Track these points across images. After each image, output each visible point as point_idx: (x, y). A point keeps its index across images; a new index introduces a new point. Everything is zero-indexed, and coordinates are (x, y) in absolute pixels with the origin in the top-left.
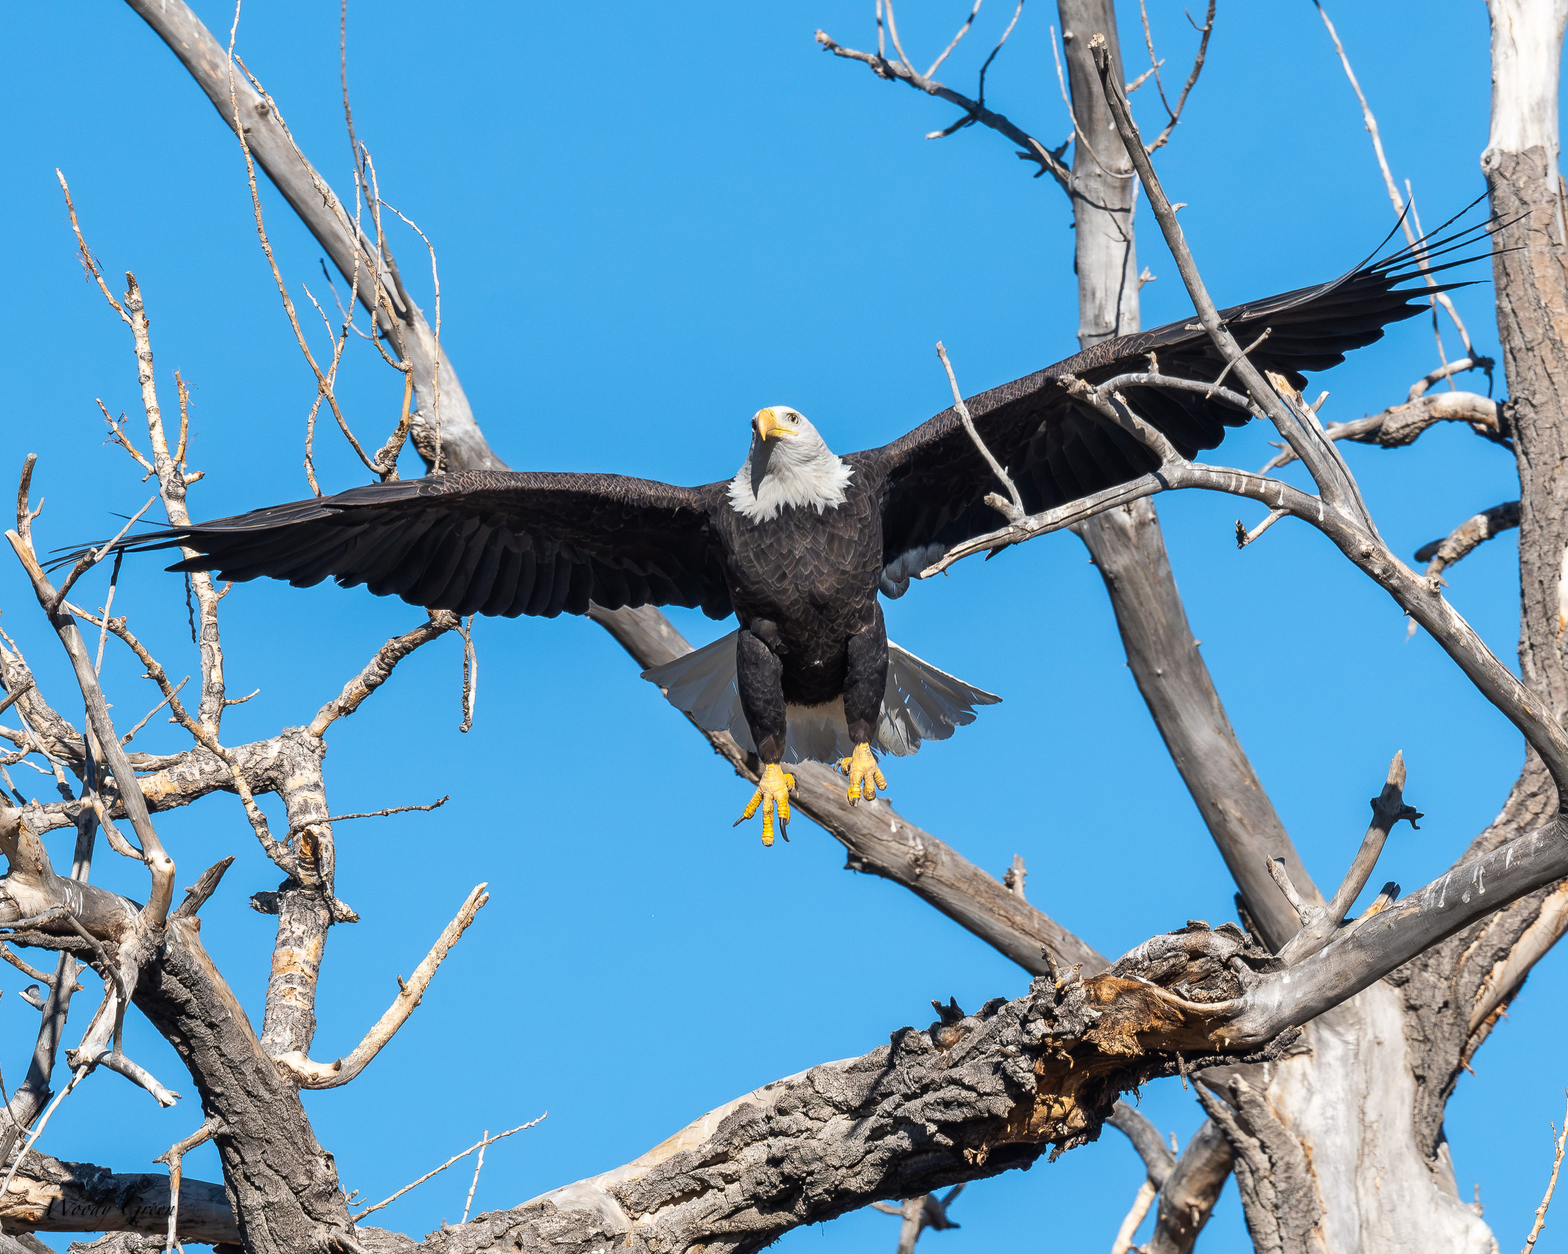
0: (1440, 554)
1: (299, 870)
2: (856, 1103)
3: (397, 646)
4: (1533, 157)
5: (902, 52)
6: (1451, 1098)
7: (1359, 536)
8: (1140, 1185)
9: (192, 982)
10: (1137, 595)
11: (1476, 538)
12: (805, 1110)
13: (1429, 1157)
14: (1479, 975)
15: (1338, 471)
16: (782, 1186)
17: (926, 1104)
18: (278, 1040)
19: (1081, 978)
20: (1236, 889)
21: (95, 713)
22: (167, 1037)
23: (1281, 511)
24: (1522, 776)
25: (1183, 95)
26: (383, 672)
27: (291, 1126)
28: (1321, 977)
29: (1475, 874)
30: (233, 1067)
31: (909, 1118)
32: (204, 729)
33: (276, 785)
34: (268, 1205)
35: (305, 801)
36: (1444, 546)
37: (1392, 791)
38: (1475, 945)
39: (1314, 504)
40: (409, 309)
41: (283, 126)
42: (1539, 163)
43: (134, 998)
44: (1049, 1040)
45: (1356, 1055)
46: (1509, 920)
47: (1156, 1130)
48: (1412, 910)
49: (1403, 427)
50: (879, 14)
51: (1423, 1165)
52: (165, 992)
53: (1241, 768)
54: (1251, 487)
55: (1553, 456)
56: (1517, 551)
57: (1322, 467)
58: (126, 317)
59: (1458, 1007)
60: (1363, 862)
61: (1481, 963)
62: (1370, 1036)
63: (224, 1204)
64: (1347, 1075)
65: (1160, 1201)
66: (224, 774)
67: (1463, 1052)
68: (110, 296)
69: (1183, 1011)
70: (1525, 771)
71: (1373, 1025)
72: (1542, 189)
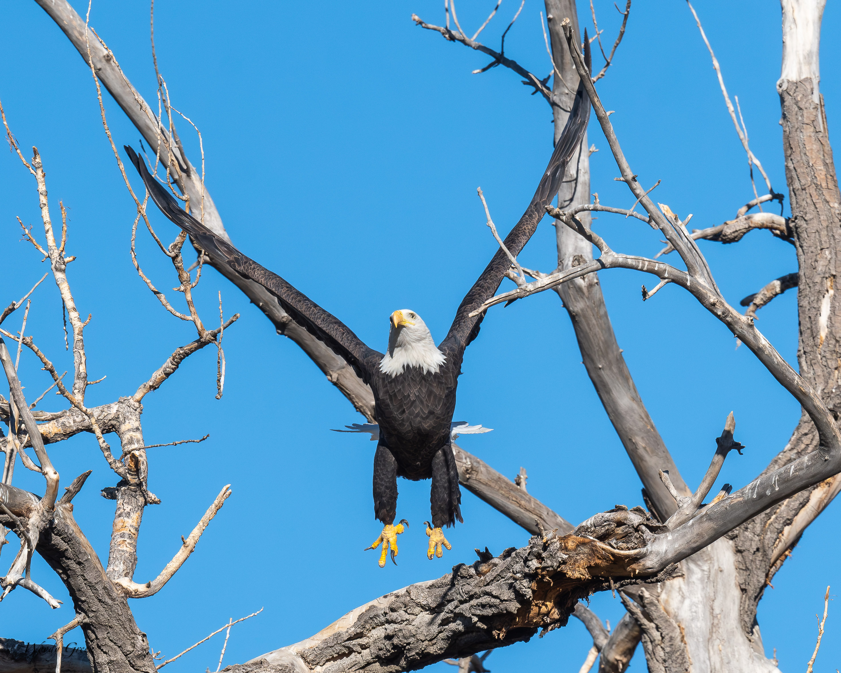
0: (754, 302)
1: (128, 475)
2: (433, 605)
3: (181, 352)
4: (806, 84)
5: (459, 26)
6: (761, 601)
7: (709, 294)
8: (590, 649)
9: (68, 540)
10: (588, 325)
11: (774, 293)
12: (405, 609)
13: (749, 633)
14: (776, 534)
15: (698, 258)
16: (393, 651)
17: (472, 606)
18: (116, 569)
19: (557, 537)
20: (642, 486)
21: (15, 391)
22: (55, 570)
23: (666, 280)
24: (800, 424)
25: (613, 50)
26: (174, 366)
27: (123, 619)
28: (689, 536)
29: (773, 479)
30: (91, 586)
31: (462, 614)
32: (76, 398)
33: (115, 428)
34: (111, 662)
35: (131, 437)
36: (756, 298)
37: (728, 435)
38: (773, 517)
39: (685, 276)
40: (188, 167)
41: (118, 66)
42: (809, 87)
43: (37, 548)
44: (539, 571)
45: (708, 578)
46: (792, 503)
47: (598, 618)
48: (739, 499)
49: (734, 232)
50: (446, 5)
51: (745, 638)
52: (54, 545)
53: (645, 419)
54: (650, 267)
55: (816, 248)
56: (797, 300)
57: (689, 256)
58: (32, 171)
59: (764, 551)
60: (711, 473)
61: (777, 527)
62: (716, 567)
63: (86, 661)
64: (703, 588)
65: (601, 658)
66: (87, 423)
67: (767, 575)
68: (24, 160)
69: (613, 555)
70: (801, 421)
71: (718, 561)
72: (810, 101)
